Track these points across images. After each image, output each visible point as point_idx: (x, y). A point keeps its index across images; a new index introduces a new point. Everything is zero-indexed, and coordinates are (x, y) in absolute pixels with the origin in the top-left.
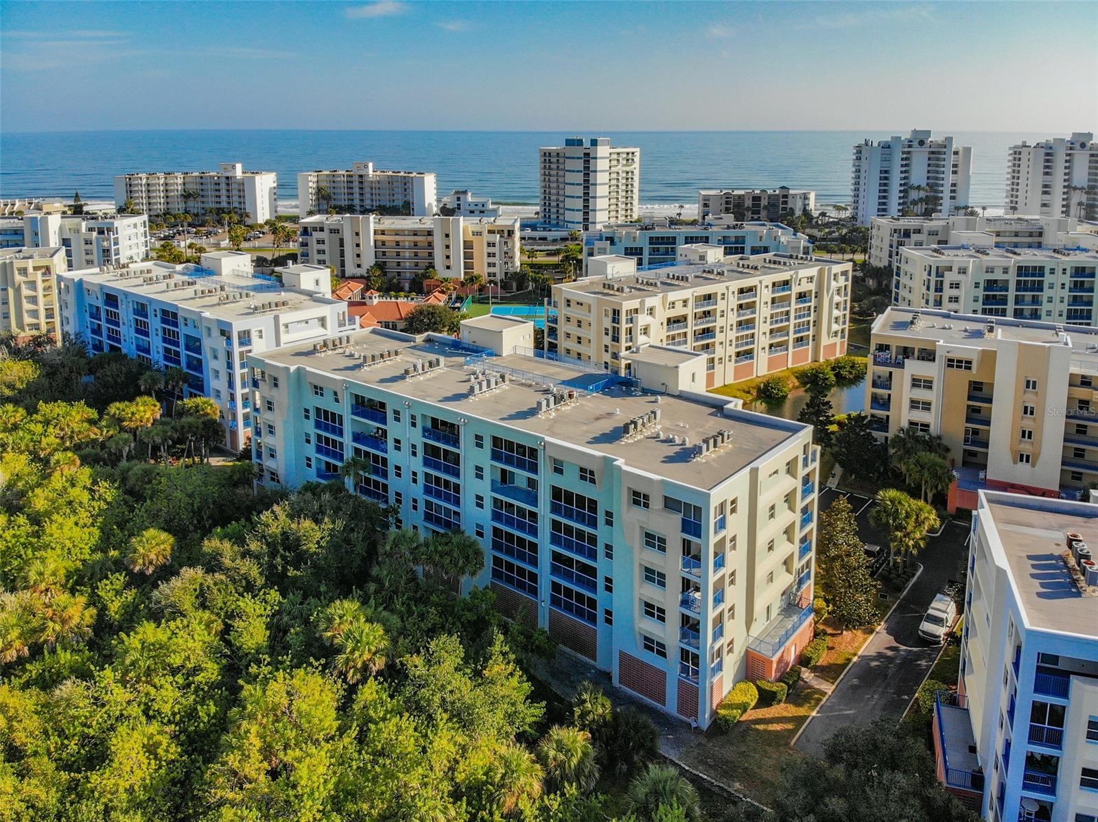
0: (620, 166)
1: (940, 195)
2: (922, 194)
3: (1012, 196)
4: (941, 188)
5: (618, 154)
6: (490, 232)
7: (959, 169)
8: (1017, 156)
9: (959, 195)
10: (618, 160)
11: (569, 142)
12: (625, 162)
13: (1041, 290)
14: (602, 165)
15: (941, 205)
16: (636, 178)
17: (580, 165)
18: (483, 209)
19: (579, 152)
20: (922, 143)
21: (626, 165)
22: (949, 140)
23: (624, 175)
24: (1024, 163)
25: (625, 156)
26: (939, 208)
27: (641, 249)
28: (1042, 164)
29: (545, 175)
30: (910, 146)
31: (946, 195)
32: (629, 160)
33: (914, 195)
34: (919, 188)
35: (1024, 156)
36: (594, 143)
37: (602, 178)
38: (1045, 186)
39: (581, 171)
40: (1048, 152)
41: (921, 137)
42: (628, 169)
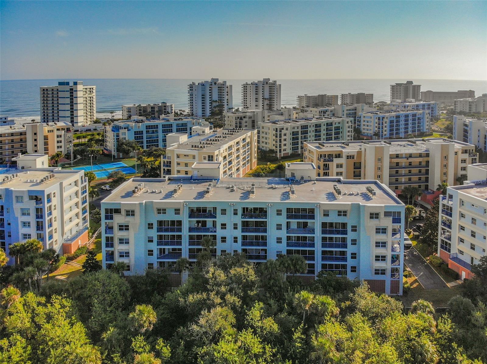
0: (87, 95)
1: (224, 104)
2: (217, 104)
3: (244, 103)
4: (224, 101)
5: (86, 89)
6: (58, 130)
7: (229, 94)
8: (245, 88)
9: (229, 103)
10: (86, 92)
11: (60, 84)
12: (89, 93)
13: (307, 133)
14: (80, 94)
15: (224, 108)
16: (94, 100)
17: (68, 94)
18: (5, 120)
19: (67, 88)
20: (215, 83)
21: (90, 94)
22: (225, 82)
23: (89, 99)
24: (248, 90)
25: (89, 89)
26: (224, 109)
27: (142, 131)
28: (255, 90)
29: (44, 100)
30: (211, 85)
31: (225, 104)
32: (91, 92)
33: (214, 104)
34: (216, 101)
35: (248, 88)
36: (75, 84)
37: (80, 100)
38: (256, 99)
39: (69, 98)
40: (256, 86)
41: (215, 81)
42: (90, 96)
